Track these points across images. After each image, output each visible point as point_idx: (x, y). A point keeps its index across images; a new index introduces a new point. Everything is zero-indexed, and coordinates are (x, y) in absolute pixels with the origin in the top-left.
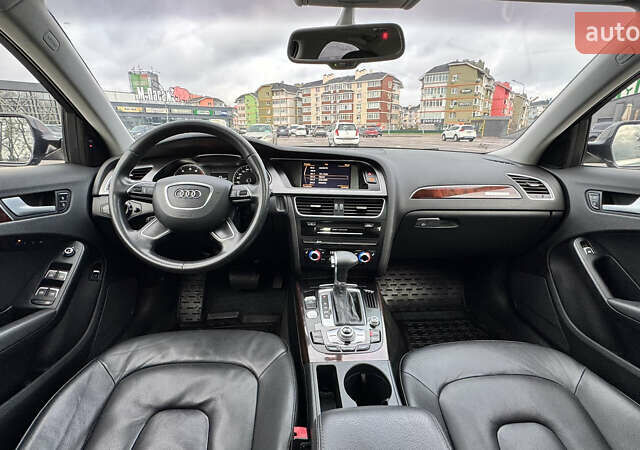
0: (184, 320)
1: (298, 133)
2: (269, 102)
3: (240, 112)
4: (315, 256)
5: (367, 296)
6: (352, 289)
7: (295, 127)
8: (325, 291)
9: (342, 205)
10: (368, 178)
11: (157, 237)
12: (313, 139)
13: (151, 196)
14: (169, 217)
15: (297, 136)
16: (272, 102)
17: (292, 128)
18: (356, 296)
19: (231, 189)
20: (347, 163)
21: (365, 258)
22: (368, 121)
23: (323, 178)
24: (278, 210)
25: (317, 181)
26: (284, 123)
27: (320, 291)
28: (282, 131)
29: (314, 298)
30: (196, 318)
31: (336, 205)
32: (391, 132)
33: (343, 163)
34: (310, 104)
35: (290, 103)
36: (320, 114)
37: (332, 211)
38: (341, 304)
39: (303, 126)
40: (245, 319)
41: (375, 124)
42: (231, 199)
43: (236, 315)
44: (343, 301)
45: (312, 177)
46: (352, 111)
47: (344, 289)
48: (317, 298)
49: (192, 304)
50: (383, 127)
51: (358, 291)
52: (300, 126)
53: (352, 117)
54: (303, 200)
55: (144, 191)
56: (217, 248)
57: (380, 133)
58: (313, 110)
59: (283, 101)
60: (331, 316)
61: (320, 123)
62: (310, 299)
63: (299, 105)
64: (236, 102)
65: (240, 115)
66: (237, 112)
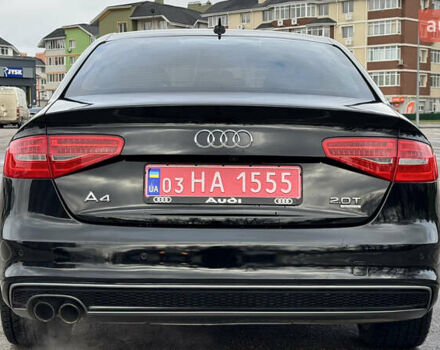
3: (51, 69)
64: (42, 45)
65: (52, 77)
66: (43, 69)
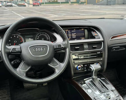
5: (103, 80)
9: (87, 46)
10: (94, 34)
11: (27, 70)
13: (21, 52)
18: (100, 81)
20: (83, 28)
23: (74, 35)
25: (72, 37)
27: (86, 81)
29: (85, 84)
31: (85, 46)
33: (81, 29)
45: (70, 35)
50: (41, 1)
51: (99, 79)
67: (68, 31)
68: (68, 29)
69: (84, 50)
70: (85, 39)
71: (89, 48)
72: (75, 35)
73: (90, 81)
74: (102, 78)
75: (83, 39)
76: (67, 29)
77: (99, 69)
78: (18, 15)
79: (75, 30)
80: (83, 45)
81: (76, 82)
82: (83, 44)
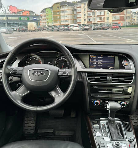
0: (26, 133)
1: (75, 28)
2: (58, 12)
4: (97, 103)
5: (125, 125)
6: (117, 121)
7: (73, 26)
8: (103, 122)
9: (111, 77)
10: (125, 63)
11: (24, 95)
12: (83, 32)
13: (21, 75)
14: (30, 85)
15: (74, 30)
16: (60, 12)
17: (71, 26)
18: (120, 125)
19: (58, 71)
20: (113, 55)
21: (123, 105)
22: (113, 21)
23: (100, 63)
24: (79, 80)
25: (97, 64)
26: (67, 23)
27: (101, 122)
28: (66, 28)
29: (98, 125)
30: (32, 132)
31: (108, 77)
32: (127, 26)
33: (111, 55)
34: (80, 12)
35: (70, 12)
36: (86, 18)
37: (106, 80)
38: (113, 129)
39: (77, 25)
40: (57, 133)
41: (117, 22)
42: (58, 76)
43: (52, 131)
44: (113, 128)
45: (95, 62)
46: (104, 15)
47: (114, 121)
48: (100, 125)
49: (30, 125)
50: (122, 24)
51: (121, 122)
52: (75, 25)
53: (104, 19)
54: (90, 74)
55: (18, 72)
56: (52, 100)
57: (120, 27)
58: (82, 16)
59: (66, 11)
60: (108, 135)
61: (86, 23)
62: (96, 126)
63: (75, 13)
64: (41, 13)
65: (43, 20)
66: (42, 18)
67: (93, 57)
68: (94, 55)
69: (106, 82)
70: (114, 69)
71: (113, 81)
72: (102, 62)
73: (106, 122)
74: (125, 122)
75: (112, 68)
76: (92, 55)
77: (118, 108)
78: (92, 39)
79: (102, 57)
80: (106, 76)
81: (89, 120)
82: (106, 74)
